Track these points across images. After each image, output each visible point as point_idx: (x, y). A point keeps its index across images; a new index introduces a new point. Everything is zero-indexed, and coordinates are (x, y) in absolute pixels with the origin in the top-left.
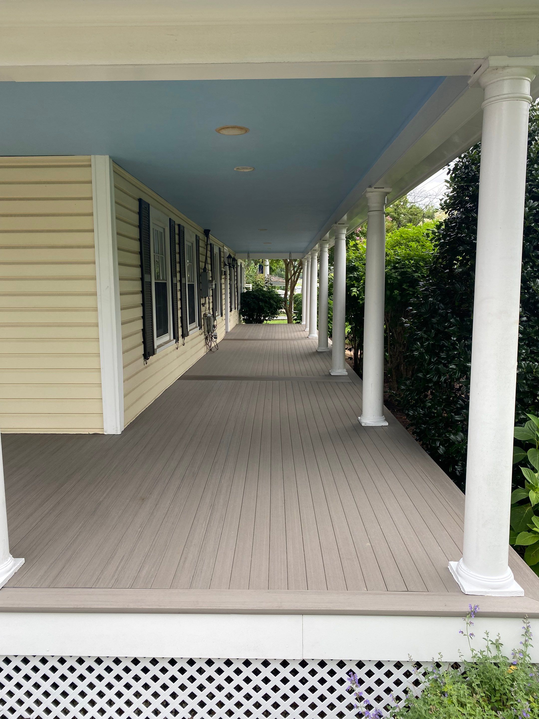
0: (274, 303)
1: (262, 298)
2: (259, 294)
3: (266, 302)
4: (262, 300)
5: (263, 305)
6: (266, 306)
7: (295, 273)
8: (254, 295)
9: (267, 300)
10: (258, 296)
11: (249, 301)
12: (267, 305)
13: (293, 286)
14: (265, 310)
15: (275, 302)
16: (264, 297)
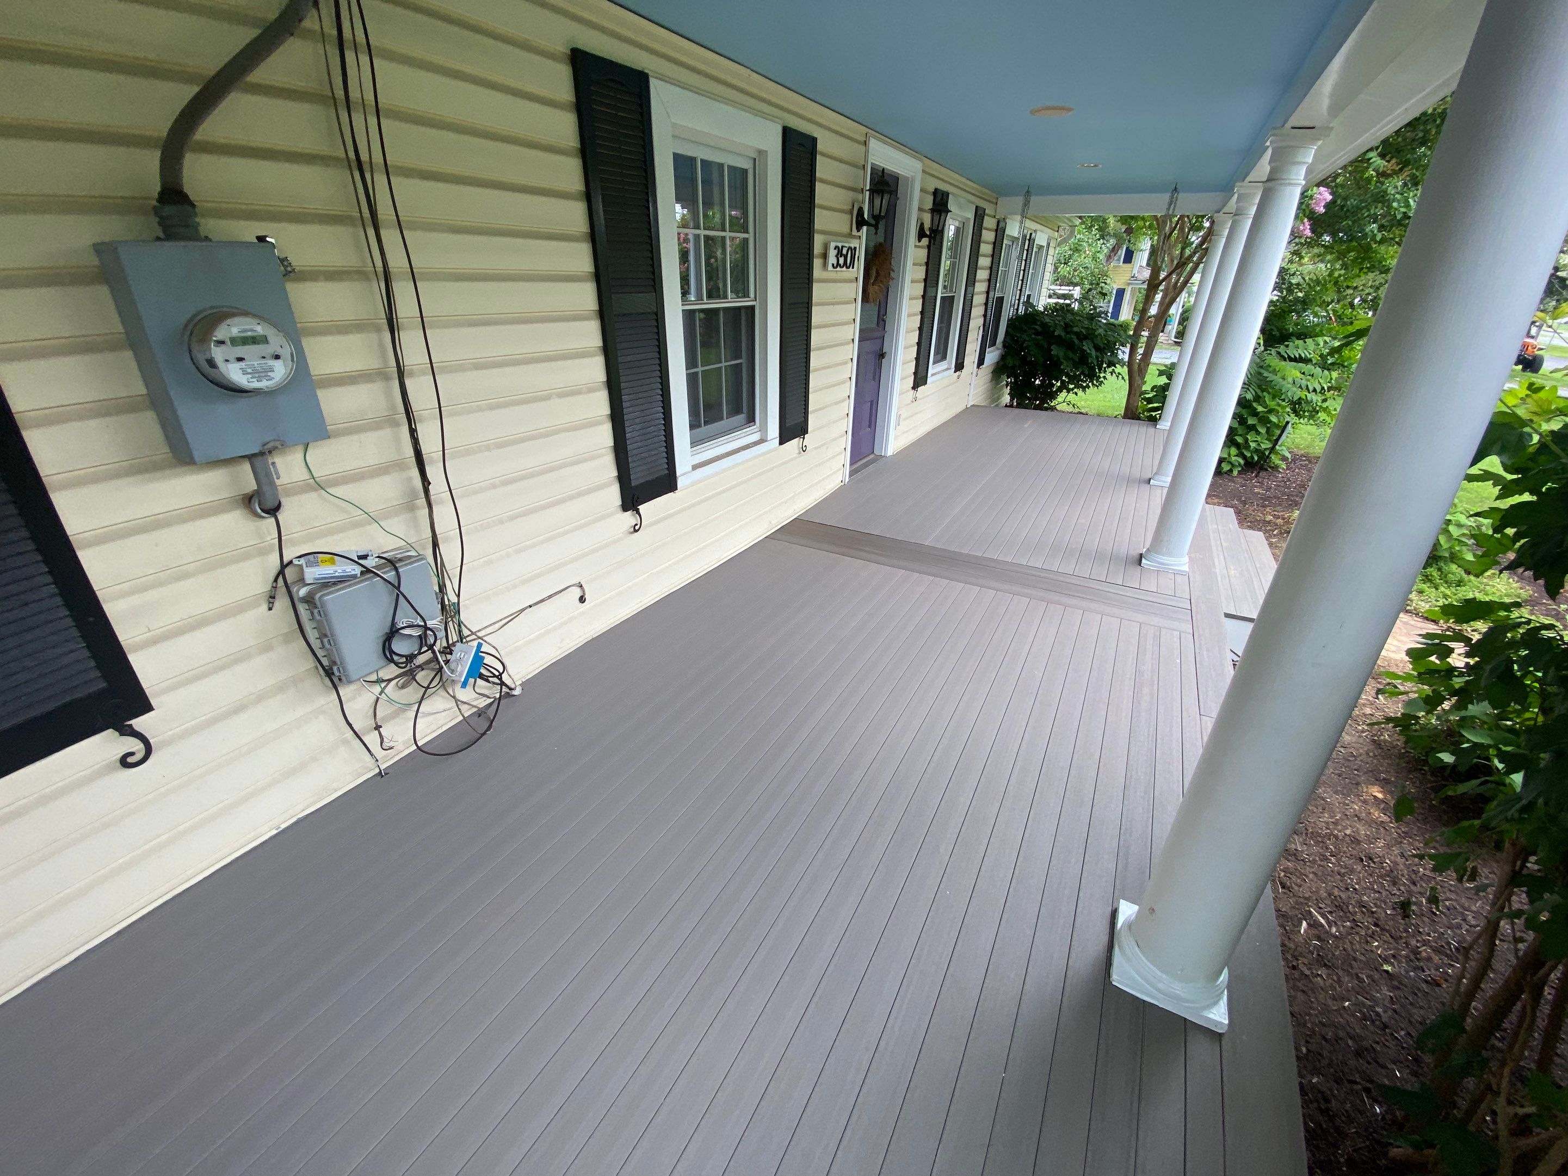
0: (1094, 353)
1: (1063, 334)
2: (1056, 325)
3: (1070, 346)
4: (1060, 341)
5: (1061, 354)
6: (1067, 358)
7: (1181, 265)
8: (1044, 325)
9: (1076, 341)
10: (1051, 329)
11: (1025, 341)
12: (1071, 355)
13: (1167, 300)
14: (1062, 367)
15: (1097, 348)
16: (1067, 333)
